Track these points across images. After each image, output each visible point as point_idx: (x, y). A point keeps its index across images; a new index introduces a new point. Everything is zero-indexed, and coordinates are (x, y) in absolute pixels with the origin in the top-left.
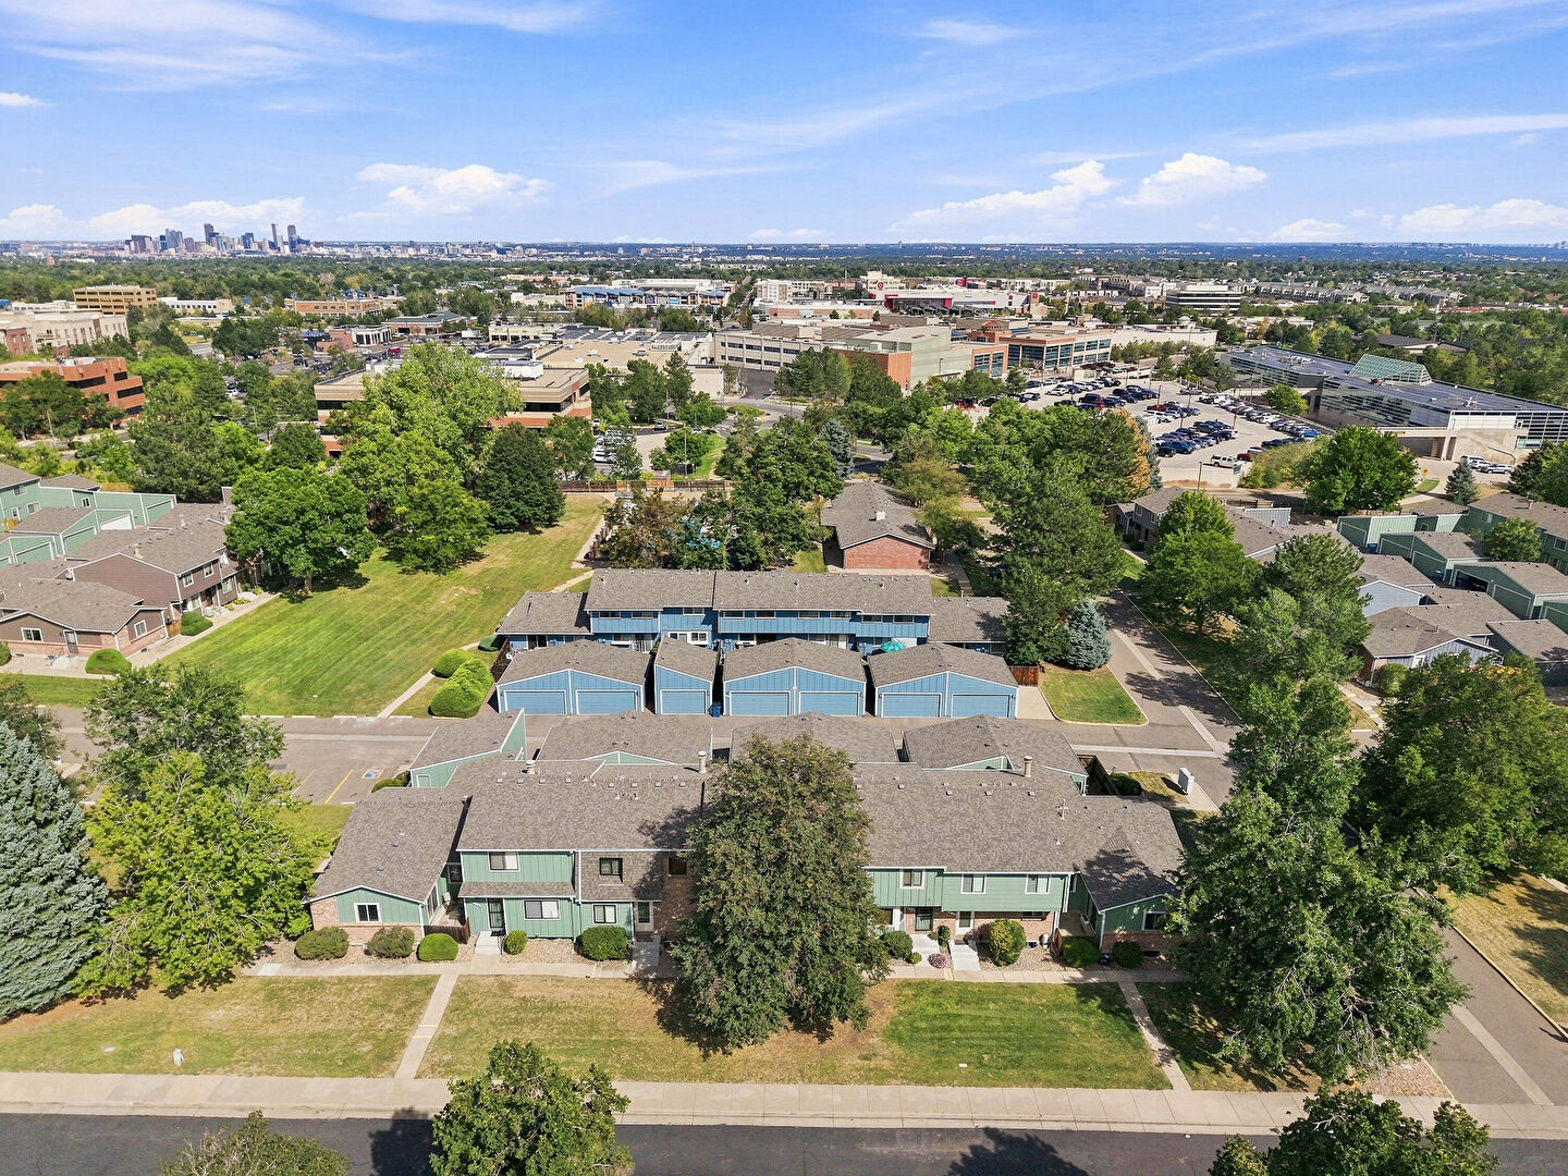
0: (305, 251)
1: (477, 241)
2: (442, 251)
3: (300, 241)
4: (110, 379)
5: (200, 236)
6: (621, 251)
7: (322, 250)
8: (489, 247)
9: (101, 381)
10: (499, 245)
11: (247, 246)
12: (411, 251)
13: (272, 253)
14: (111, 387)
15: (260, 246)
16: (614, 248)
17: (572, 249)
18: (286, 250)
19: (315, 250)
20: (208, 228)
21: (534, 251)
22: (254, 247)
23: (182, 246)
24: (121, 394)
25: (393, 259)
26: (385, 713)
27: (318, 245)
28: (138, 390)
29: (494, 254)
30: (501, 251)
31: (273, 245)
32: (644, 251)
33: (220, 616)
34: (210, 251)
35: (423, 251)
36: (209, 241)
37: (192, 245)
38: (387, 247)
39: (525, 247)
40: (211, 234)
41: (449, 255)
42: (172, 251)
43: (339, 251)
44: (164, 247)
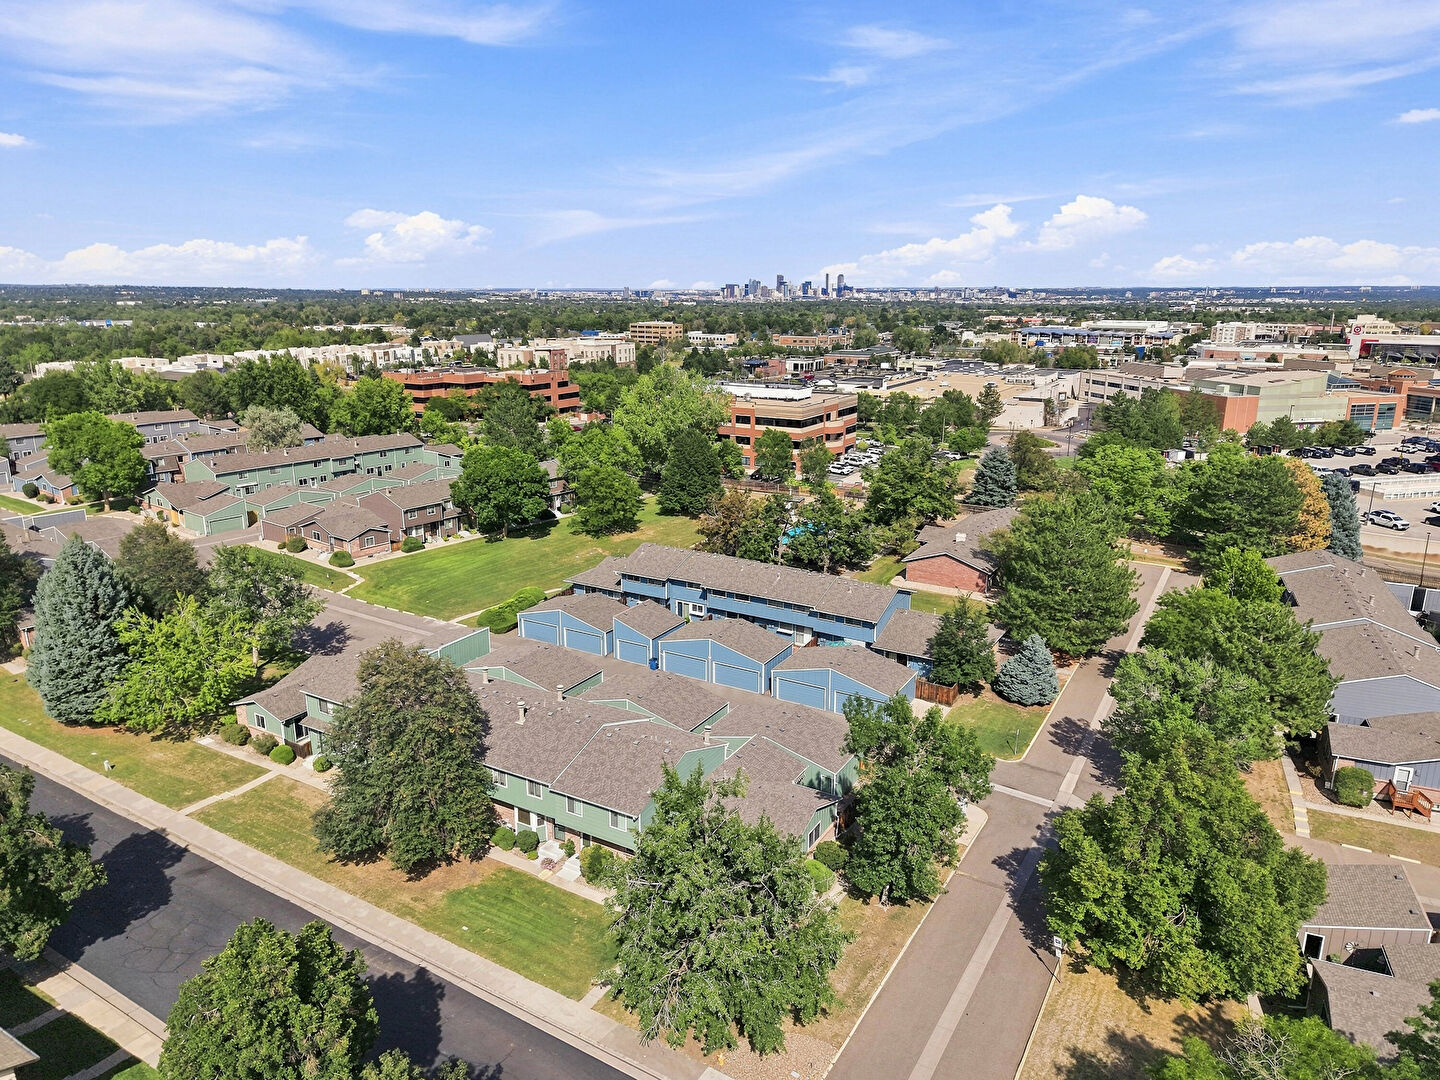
0: (848, 295)
1: (992, 286)
2: (959, 295)
3: (846, 288)
4: (554, 385)
5: (772, 285)
6: (1129, 295)
7: (862, 296)
8: (1002, 291)
9: (547, 386)
10: (1012, 290)
11: (805, 292)
12: (933, 295)
13: (823, 297)
14: (554, 392)
15: (815, 292)
16: (1123, 292)
17: (1081, 292)
18: (834, 295)
19: (856, 295)
20: (780, 278)
21: (1043, 295)
22: (810, 293)
23: (759, 292)
24: (561, 397)
25: (917, 303)
26: (454, 622)
27: (859, 291)
28: (576, 395)
29: (1005, 298)
30: (1012, 295)
31: (825, 292)
32: (1153, 294)
33: (436, 543)
34: (777, 295)
35: (943, 295)
36: (778, 289)
37: (766, 292)
38: (914, 292)
39: (1035, 291)
40: (781, 282)
41: (965, 299)
42: (751, 296)
43: (875, 296)
44: (747, 293)
